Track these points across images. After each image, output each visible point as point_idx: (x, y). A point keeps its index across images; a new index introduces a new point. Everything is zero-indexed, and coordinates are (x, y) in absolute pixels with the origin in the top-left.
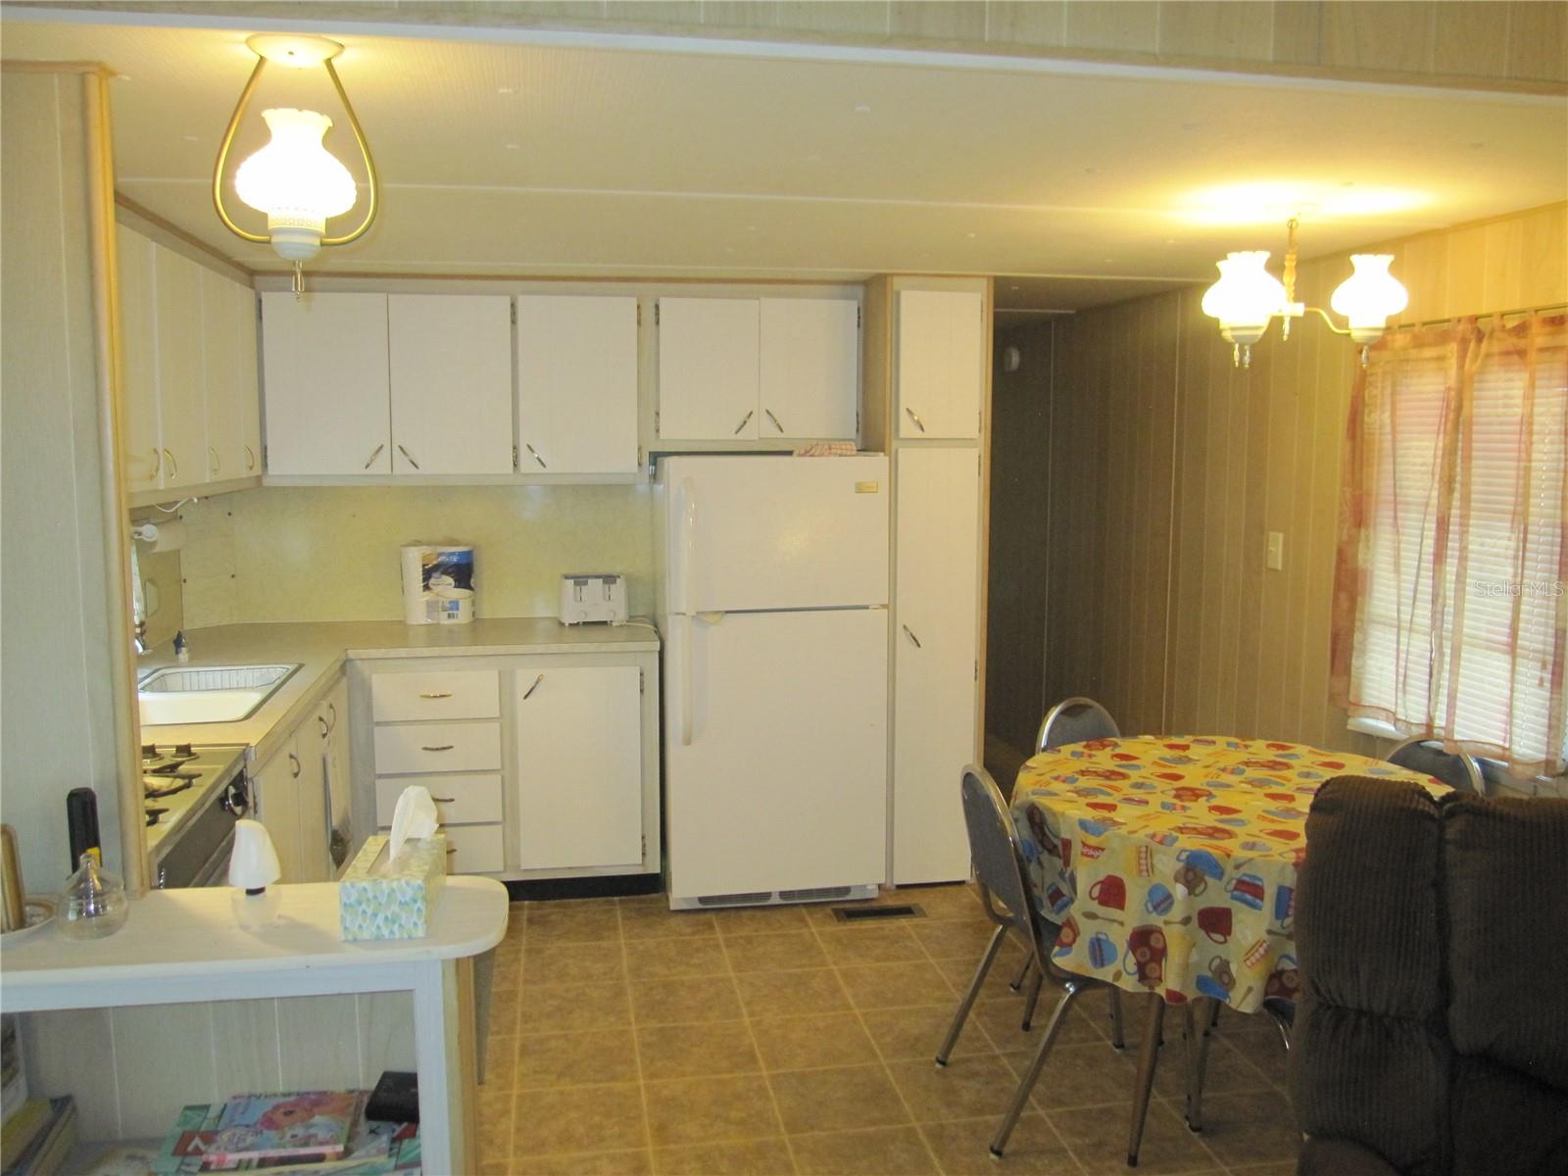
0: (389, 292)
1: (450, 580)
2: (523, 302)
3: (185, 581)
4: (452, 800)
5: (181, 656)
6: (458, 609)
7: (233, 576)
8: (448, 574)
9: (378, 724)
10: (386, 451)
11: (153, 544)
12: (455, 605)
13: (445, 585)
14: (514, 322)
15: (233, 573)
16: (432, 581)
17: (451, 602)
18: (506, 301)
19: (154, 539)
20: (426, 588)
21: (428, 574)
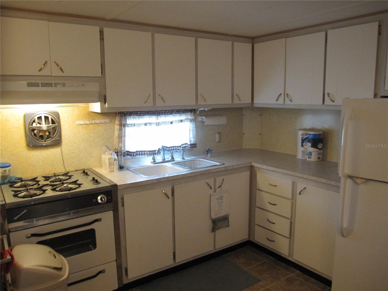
0: (287, 37)
1: (310, 144)
2: (329, 32)
3: (244, 134)
4: (274, 223)
5: (208, 156)
6: (311, 155)
7: (260, 134)
8: (309, 142)
9: (259, 190)
10: (282, 95)
11: (205, 122)
12: (310, 154)
13: (308, 146)
14: (326, 42)
15: (260, 133)
16: (304, 144)
17: (309, 152)
18: (323, 33)
19: (204, 121)
20: (302, 146)
21: (303, 141)
